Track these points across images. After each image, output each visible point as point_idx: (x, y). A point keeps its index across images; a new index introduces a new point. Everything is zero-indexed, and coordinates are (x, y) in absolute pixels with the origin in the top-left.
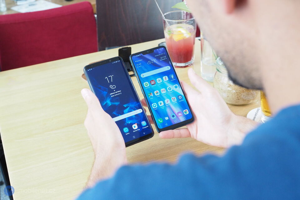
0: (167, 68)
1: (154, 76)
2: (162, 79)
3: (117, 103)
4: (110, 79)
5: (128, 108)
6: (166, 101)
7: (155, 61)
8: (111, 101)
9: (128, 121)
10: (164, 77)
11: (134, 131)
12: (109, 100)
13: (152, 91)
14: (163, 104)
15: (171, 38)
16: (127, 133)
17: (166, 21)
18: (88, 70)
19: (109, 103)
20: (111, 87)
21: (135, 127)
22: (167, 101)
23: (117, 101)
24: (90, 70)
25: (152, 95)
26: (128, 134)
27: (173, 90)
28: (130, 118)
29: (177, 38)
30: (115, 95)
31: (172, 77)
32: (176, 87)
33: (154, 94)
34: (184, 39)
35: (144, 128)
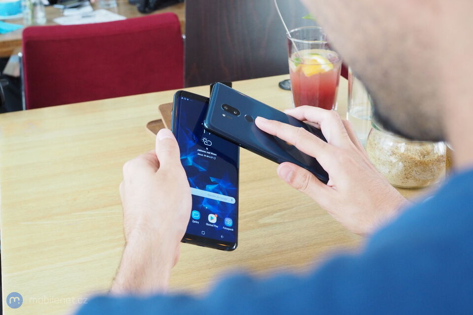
3: (202, 169)
5: (215, 186)
8: (194, 160)
9: (205, 204)
11: (207, 224)
12: (192, 157)
15: (299, 71)
16: (195, 220)
17: (293, 42)
18: (182, 98)
19: (190, 160)
20: (205, 140)
21: (213, 219)
23: (203, 165)
24: (185, 99)
26: (196, 222)
28: (211, 202)
29: (309, 71)
30: (205, 156)
34: (320, 73)
35: (225, 228)
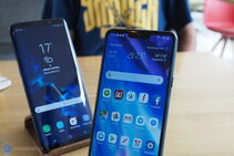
0: (157, 80)
1: (127, 83)
2: (138, 96)
4: (46, 47)
6: (123, 139)
7: (142, 56)
8: (44, 80)
10: (142, 95)
13: (110, 109)
14: (114, 142)
20: (46, 59)
21: (73, 121)
22: (125, 141)
25: (106, 117)
27: (145, 127)
31: (157, 100)
32: (153, 123)
33: (110, 116)
